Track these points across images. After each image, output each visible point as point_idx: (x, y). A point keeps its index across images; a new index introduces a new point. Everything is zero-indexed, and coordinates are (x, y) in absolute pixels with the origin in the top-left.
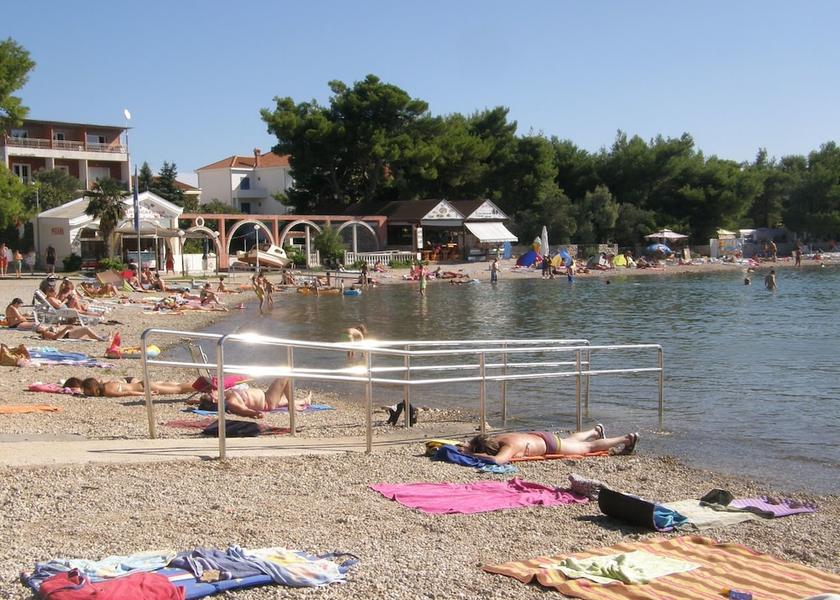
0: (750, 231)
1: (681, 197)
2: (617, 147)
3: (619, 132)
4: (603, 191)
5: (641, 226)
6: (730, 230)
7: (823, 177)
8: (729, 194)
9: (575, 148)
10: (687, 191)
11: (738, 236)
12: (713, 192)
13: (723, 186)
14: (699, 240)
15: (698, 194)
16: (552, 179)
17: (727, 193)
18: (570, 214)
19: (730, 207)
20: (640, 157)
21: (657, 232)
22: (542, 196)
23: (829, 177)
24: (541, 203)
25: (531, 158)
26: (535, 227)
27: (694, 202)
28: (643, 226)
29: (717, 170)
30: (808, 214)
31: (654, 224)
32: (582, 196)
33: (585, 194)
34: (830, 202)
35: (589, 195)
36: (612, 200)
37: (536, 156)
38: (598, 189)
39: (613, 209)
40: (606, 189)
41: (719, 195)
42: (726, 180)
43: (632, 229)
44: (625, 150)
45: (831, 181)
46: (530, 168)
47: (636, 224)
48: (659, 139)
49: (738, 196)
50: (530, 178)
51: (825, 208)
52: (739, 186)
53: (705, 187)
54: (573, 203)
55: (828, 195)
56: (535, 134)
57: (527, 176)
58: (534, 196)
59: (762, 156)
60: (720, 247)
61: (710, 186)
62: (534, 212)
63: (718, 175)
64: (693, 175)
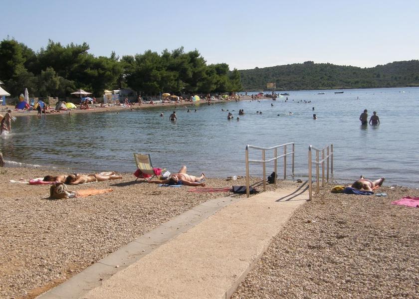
0: (118, 91)
1: (86, 74)
2: (49, 48)
3: (50, 41)
4: (50, 70)
5: (69, 88)
6: (109, 90)
7: (148, 66)
8: (110, 73)
9: (27, 47)
10: (89, 71)
11: (113, 93)
12: (101, 72)
13: (105, 69)
14: (97, 95)
15: (95, 72)
16: (22, 63)
17: (108, 73)
18: (33, 82)
19: (110, 79)
20: (64, 53)
21: (76, 91)
22: (17, 72)
23: (151, 67)
24: (17, 76)
25: (10, 52)
26: (16, 88)
27: (92, 77)
28: (70, 88)
29: (102, 61)
30: (144, 83)
31: (75, 87)
32: (40, 73)
33: (41, 72)
34: (152, 78)
35: (43, 72)
36: (55, 75)
37: (13, 51)
38: (48, 69)
39: (57, 79)
40: (52, 69)
41: (104, 73)
42: (107, 66)
43: (64, 90)
44: (55, 49)
45: (153, 68)
46: (10, 57)
47: (66, 87)
48: (72, 45)
49: (113, 74)
50: (10, 62)
51: (150, 80)
52: (113, 69)
53: (98, 69)
54: (35, 76)
55: (151, 75)
56: (10, 39)
57: (9, 61)
58: (13, 72)
59: (113, 55)
60: (109, 99)
61: (100, 69)
62: (14, 80)
63: (103, 64)
64: (90, 63)
